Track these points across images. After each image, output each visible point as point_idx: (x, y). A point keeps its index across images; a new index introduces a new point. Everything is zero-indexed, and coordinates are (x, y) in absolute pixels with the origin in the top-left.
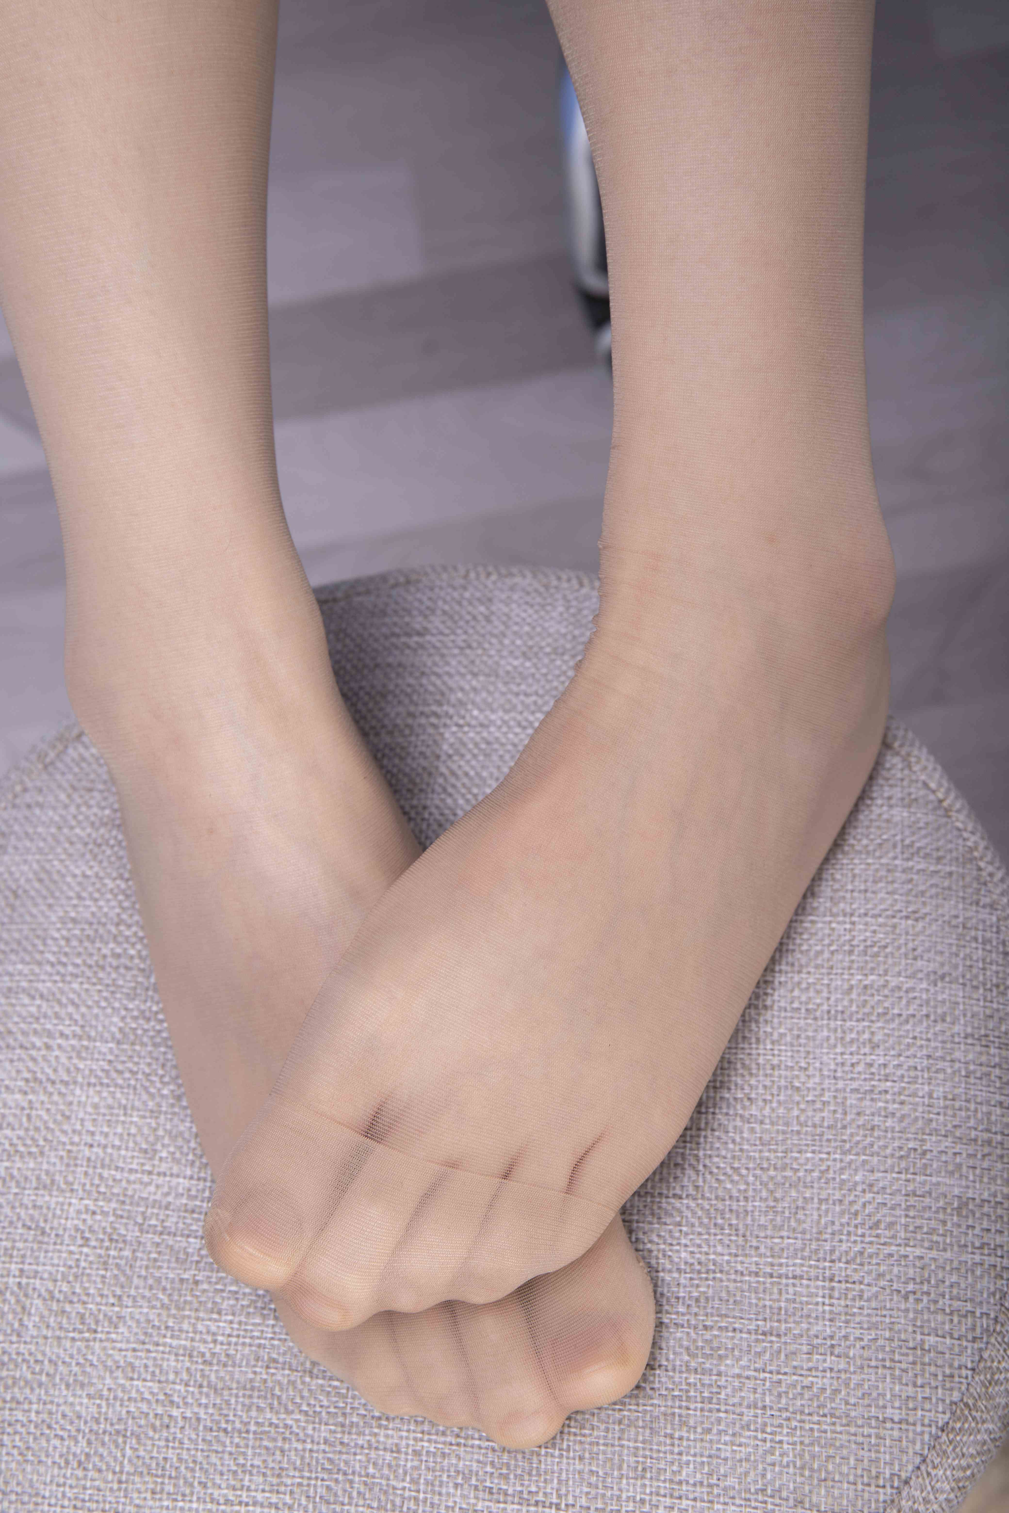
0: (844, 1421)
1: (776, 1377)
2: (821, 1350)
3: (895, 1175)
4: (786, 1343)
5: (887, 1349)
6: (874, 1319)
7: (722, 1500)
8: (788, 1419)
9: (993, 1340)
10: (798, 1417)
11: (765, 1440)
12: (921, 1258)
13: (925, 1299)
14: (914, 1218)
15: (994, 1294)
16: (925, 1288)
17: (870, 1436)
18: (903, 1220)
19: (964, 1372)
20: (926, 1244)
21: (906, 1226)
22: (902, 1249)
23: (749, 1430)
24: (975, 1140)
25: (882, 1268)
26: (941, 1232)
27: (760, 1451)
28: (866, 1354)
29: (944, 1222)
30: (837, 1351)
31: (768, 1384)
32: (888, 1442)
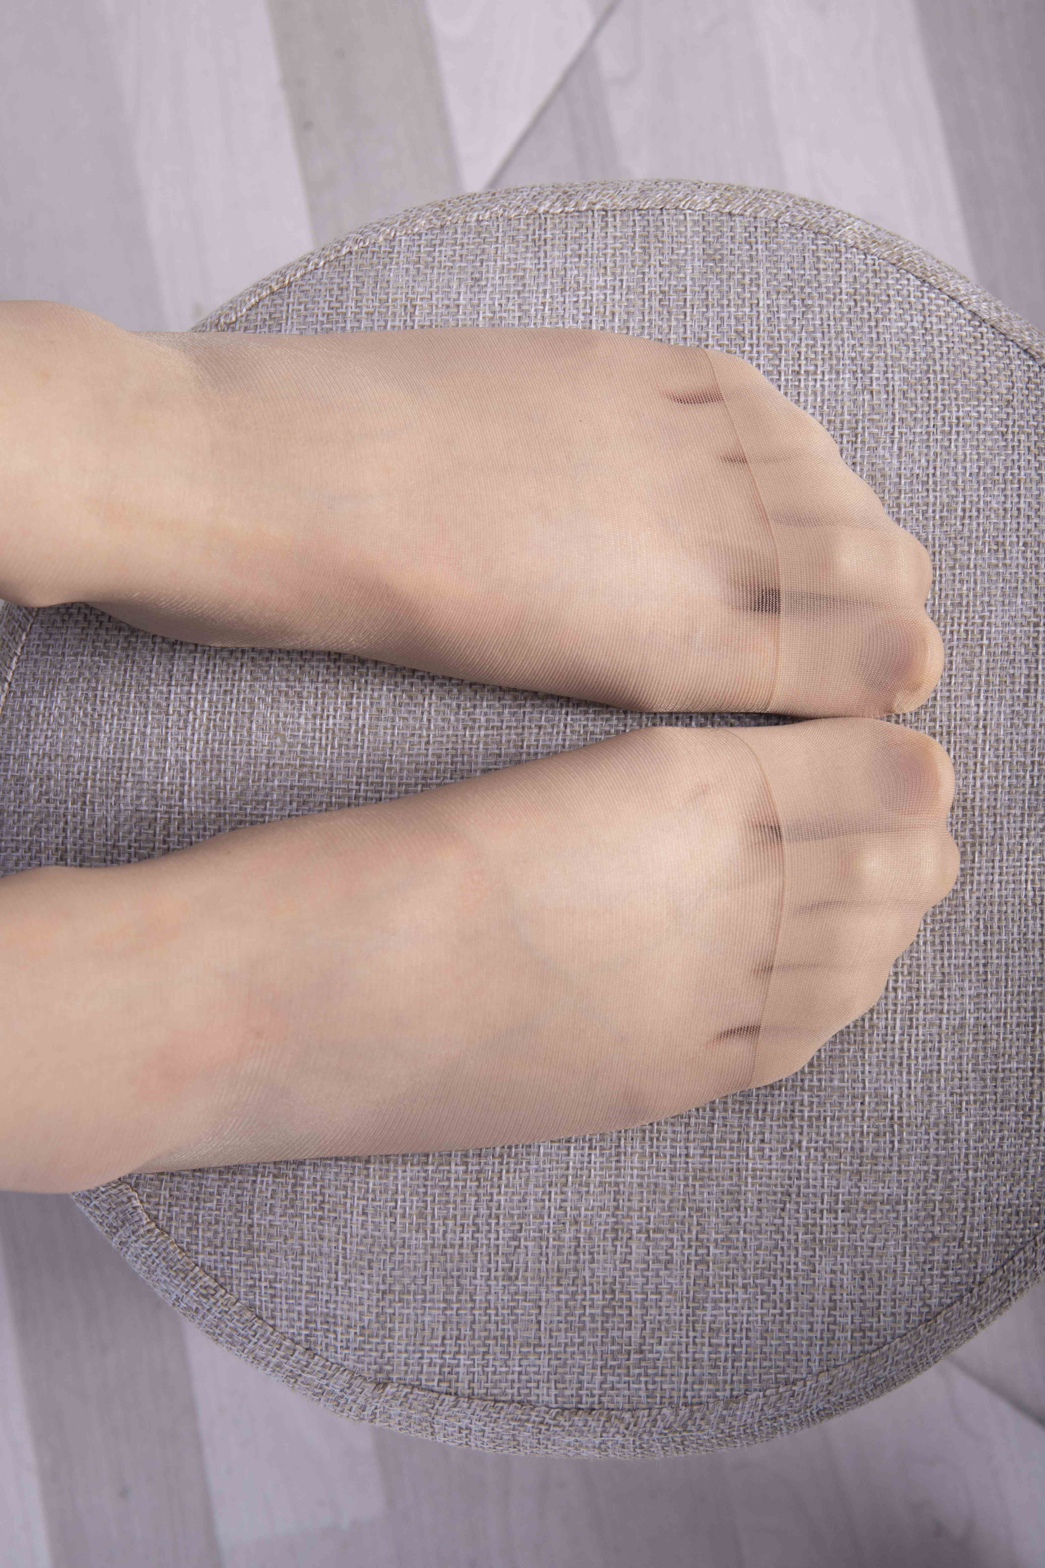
0: (931, 362)
1: (897, 423)
2: (868, 382)
3: (688, 319)
4: (863, 415)
5: (859, 323)
6: (833, 335)
7: (1016, 471)
8: (936, 412)
9: (837, 236)
10: (933, 402)
11: (958, 433)
12: (768, 293)
13: (808, 290)
14: (729, 300)
15: (792, 234)
16: (796, 290)
17: (941, 342)
18: (733, 310)
19: (869, 261)
20: (754, 289)
21: (737, 306)
22: (761, 310)
23: (950, 447)
24: (644, 248)
25: (783, 327)
26: (740, 276)
27: (968, 436)
28: (866, 342)
29: (731, 274)
30: (868, 368)
31: (904, 430)
32: (943, 327)
